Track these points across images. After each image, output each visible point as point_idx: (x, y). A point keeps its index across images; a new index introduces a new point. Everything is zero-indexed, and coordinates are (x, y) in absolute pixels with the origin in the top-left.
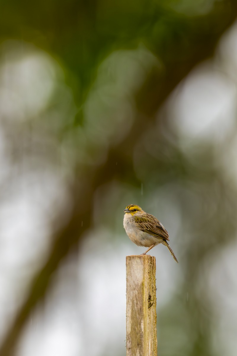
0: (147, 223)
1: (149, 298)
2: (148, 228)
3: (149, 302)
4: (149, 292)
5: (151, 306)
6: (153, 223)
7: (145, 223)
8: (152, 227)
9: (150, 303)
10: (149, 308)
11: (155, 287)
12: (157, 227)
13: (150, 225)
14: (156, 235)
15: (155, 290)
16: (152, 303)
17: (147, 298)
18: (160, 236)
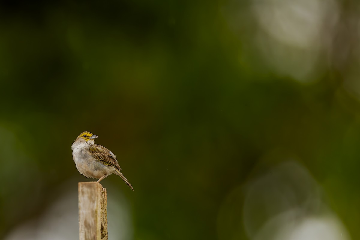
0: (99, 154)
1: (101, 229)
2: (100, 159)
3: (101, 232)
4: (102, 222)
5: (103, 237)
6: (104, 153)
7: (97, 153)
8: (105, 157)
9: (103, 234)
10: (102, 238)
11: (106, 220)
12: (109, 156)
13: (102, 155)
14: (109, 165)
15: (106, 223)
16: (104, 234)
17: (100, 228)
18: (112, 165)
